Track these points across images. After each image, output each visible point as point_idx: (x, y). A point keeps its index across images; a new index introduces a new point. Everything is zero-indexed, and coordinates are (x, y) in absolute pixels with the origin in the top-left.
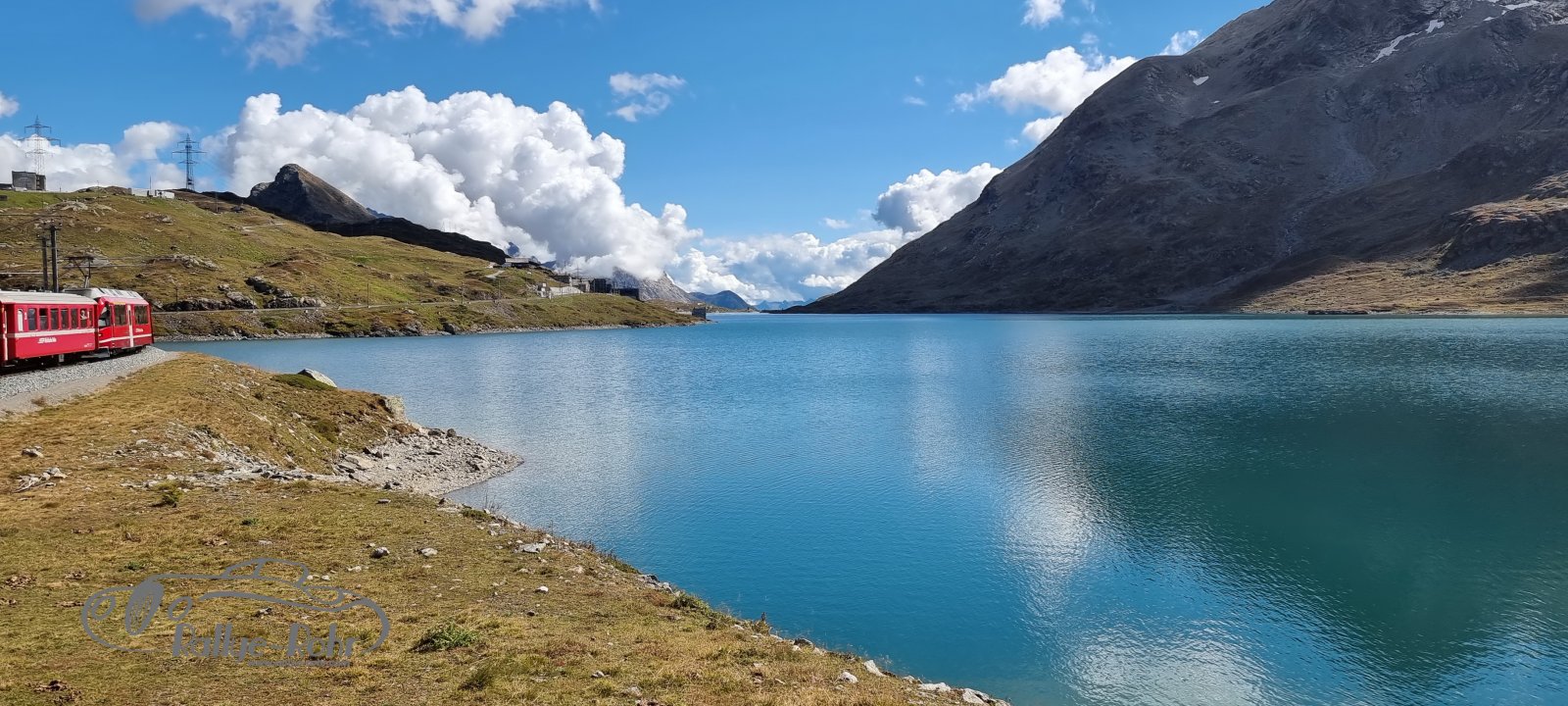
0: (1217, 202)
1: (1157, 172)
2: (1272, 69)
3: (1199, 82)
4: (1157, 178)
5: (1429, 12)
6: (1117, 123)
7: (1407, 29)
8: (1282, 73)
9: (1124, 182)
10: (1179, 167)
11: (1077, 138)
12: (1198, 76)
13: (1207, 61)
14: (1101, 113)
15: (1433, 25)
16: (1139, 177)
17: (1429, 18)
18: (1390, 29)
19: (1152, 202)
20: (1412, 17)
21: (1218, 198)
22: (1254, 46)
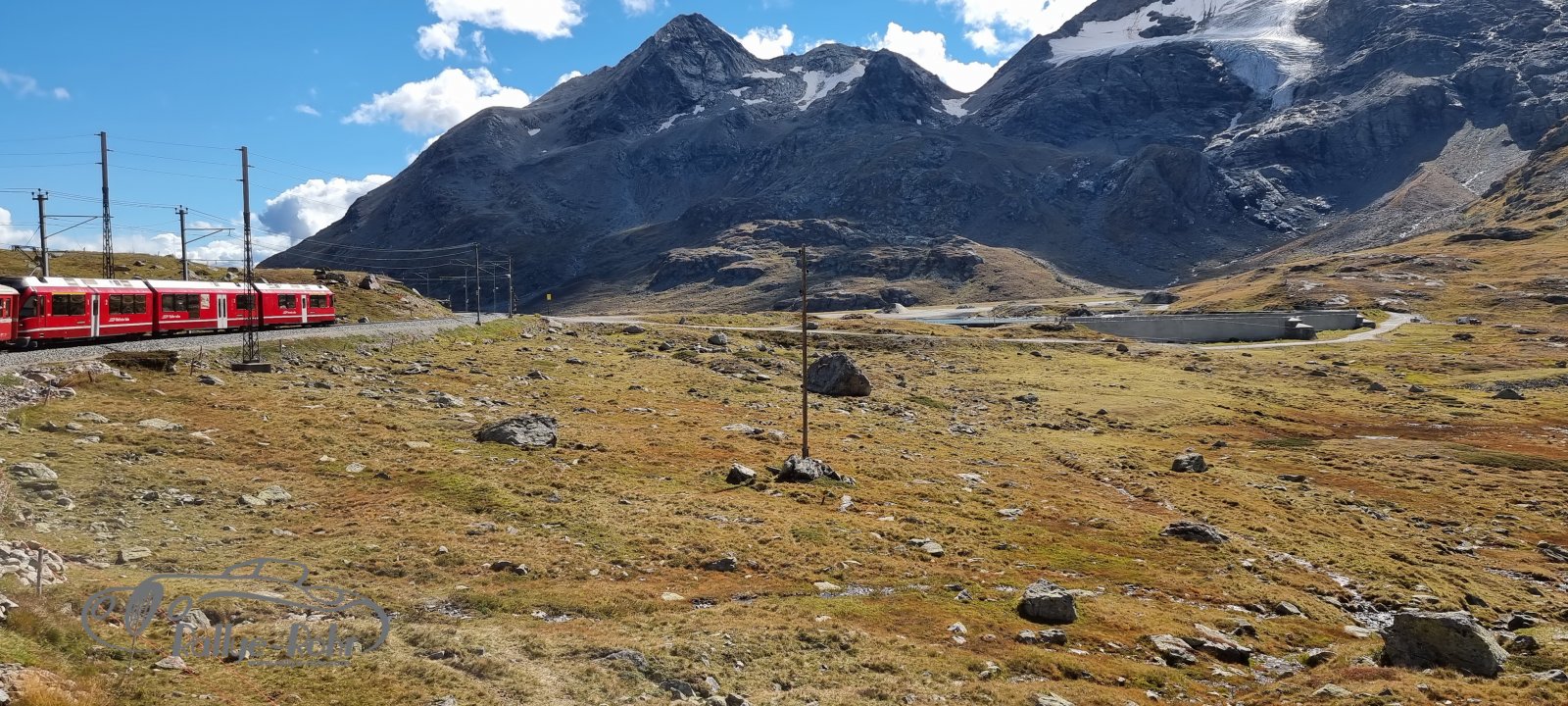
0: (532, 235)
1: (490, 207)
2: (585, 130)
3: (533, 132)
4: (489, 212)
5: (696, 99)
6: (462, 162)
7: (681, 110)
8: (593, 134)
9: (464, 213)
10: (508, 204)
11: (431, 171)
12: (532, 128)
13: (540, 116)
14: (450, 151)
15: (698, 108)
16: (474, 211)
17: (695, 103)
18: (669, 108)
19: (482, 231)
20: (684, 100)
21: (533, 232)
22: (575, 108)
